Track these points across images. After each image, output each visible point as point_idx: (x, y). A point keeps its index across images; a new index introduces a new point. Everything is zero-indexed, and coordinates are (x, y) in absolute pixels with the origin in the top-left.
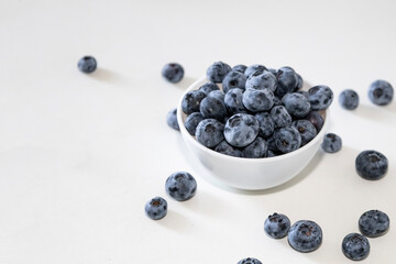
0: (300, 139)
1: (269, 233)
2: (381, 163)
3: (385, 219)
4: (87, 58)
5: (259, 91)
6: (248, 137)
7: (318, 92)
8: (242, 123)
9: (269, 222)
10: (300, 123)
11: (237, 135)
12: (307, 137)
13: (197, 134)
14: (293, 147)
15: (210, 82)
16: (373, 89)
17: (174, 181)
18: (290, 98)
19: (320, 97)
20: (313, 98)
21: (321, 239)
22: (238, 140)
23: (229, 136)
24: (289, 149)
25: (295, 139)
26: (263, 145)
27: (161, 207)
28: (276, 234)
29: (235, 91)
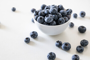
0: (64, 21)
1: (57, 46)
2: (85, 29)
3: (87, 42)
4: (13, 8)
5: (54, 9)
6: (51, 20)
7: (69, 10)
8: (49, 16)
9: (56, 43)
10: (64, 17)
11: (48, 19)
12: (66, 21)
13: (38, 20)
14: (63, 23)
15: (41, 9)
16: (81, 13)
17: (32, 33)
18: (61, 11)
19: (69, 11)
20: (67, 12)
21: (70, 47)
22: (48, 21)
23: (46, 20)
24: (61, 23)
25: (63, 21)
26: (55, 22)
27: (28, 40)
28: (58, 46)
29: (48, 10)
